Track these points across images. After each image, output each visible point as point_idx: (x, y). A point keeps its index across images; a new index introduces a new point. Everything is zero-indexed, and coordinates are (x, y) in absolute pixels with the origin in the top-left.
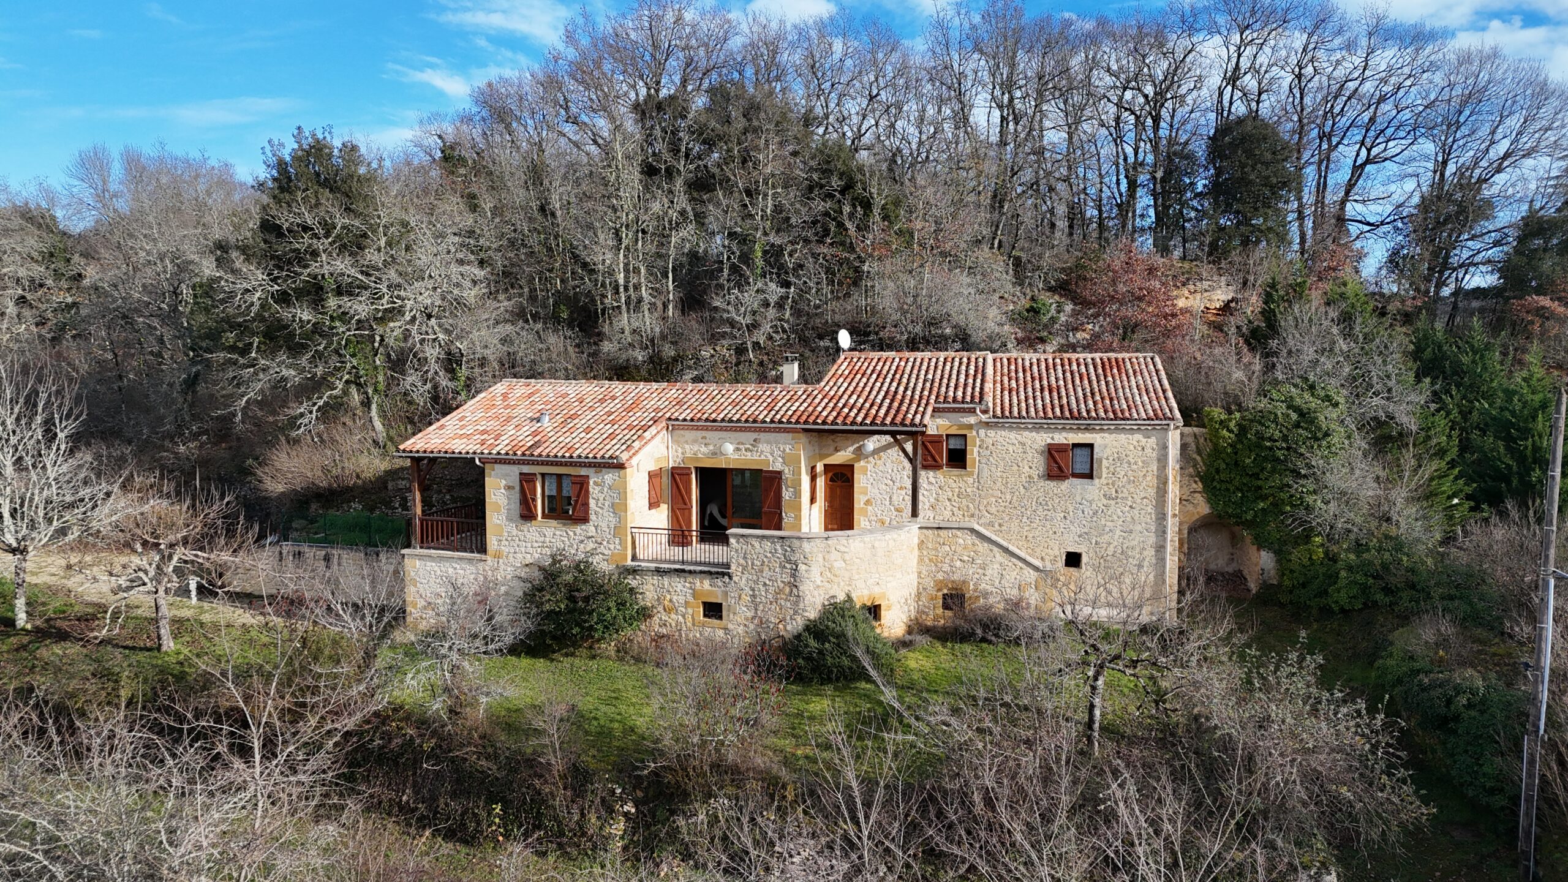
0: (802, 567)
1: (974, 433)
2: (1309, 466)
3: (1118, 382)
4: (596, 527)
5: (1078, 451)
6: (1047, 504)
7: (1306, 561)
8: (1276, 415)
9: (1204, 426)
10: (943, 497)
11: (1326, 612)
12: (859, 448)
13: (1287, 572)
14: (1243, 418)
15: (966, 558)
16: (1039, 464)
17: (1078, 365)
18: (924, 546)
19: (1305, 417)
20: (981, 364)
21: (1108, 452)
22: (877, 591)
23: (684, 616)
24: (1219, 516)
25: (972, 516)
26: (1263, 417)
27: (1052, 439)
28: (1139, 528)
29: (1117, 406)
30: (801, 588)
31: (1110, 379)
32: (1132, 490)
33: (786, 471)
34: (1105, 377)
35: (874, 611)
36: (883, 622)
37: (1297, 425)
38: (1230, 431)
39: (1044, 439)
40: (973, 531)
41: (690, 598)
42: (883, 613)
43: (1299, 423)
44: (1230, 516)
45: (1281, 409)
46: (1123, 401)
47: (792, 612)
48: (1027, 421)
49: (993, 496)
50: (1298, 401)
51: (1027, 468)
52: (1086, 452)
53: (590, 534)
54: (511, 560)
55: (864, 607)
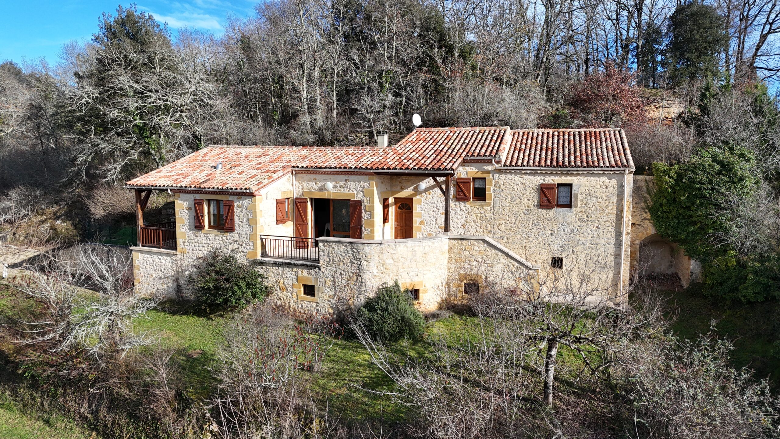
0: (364, 263)
1: (491, 176)
2: (727, 201)
3: (594, 145)
4: (239, 234)
5: (562, 189)
6: (539, 225)
7: (723, 267)
8: (704, 166)
9: (653, 175)
10: (470, 220)
11: (736, 303)
12: (416, 188)
13: (709, 275)
14: (680, 169)
15: (480, 260)
16: (534, 197)
17: (569, 135)
18: (452, 251)
19: (726, 168)
20: (502, 134)
21: (582, 189)
22: (416, 280)
23: (291, 294)
24: (662, 236)
25: (489, 232)
26: (694, 168)
27: (544, 180)
28: (602, 242)
29: (590, 159)
30: (363, 277)
31: (589, 143)
32: (598, 216)
33: (365, 201)
34: (586, 142)
35: (416, 293)
36: (420, 301)
37: (719, 173)
38: (671, 177)
39: (538, 180)
40: (485, 241)
41: (295, 282)
42: (421, 295)
43: (721, 171)
44: (669, 236)
45: (708, 162)
46: (595, 156)
47: (357, 292)
48: (527, 168)
49: (503, 219)
50: (721, 157)
51: (526, 200)
52: (567, 189)
53: (235, 239)
54: (191, 255)
55: (407, 291)
